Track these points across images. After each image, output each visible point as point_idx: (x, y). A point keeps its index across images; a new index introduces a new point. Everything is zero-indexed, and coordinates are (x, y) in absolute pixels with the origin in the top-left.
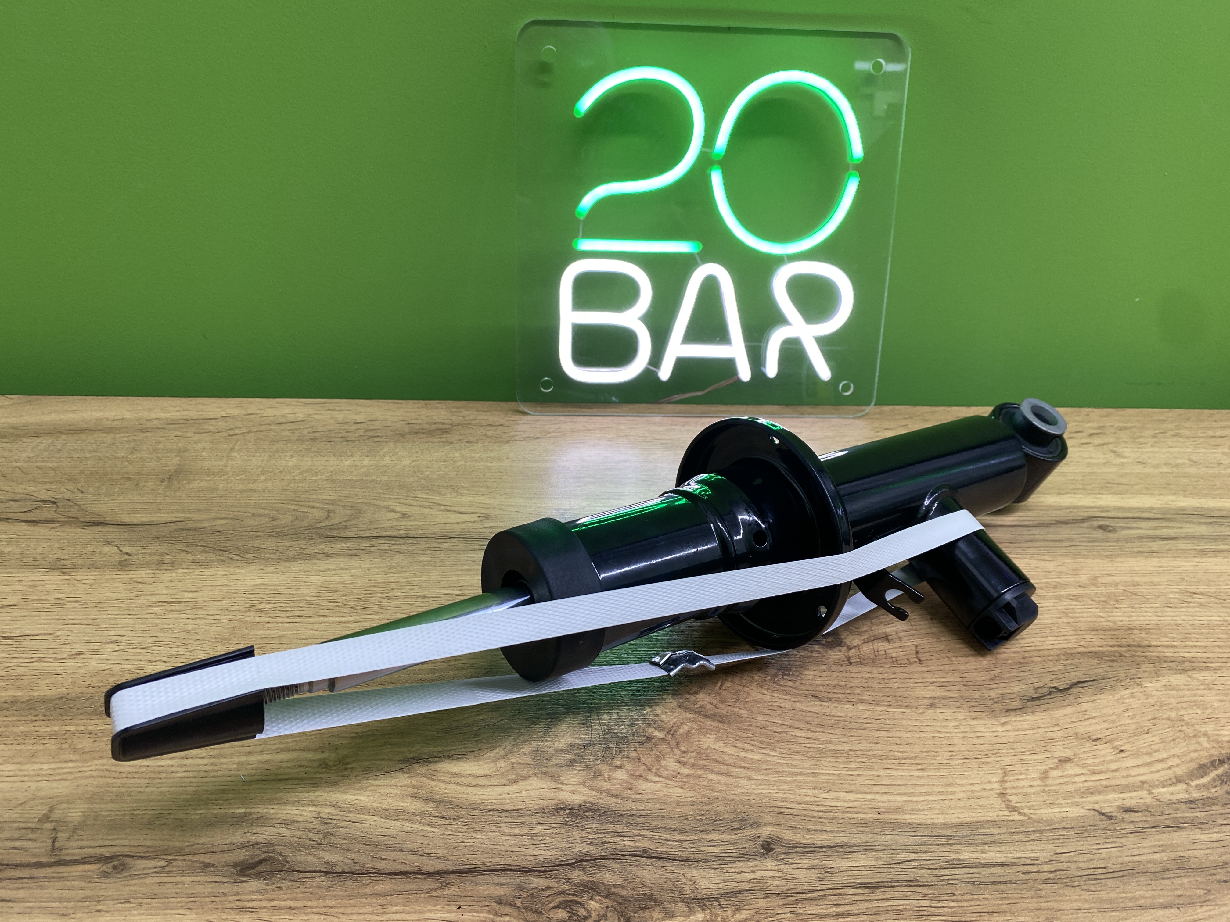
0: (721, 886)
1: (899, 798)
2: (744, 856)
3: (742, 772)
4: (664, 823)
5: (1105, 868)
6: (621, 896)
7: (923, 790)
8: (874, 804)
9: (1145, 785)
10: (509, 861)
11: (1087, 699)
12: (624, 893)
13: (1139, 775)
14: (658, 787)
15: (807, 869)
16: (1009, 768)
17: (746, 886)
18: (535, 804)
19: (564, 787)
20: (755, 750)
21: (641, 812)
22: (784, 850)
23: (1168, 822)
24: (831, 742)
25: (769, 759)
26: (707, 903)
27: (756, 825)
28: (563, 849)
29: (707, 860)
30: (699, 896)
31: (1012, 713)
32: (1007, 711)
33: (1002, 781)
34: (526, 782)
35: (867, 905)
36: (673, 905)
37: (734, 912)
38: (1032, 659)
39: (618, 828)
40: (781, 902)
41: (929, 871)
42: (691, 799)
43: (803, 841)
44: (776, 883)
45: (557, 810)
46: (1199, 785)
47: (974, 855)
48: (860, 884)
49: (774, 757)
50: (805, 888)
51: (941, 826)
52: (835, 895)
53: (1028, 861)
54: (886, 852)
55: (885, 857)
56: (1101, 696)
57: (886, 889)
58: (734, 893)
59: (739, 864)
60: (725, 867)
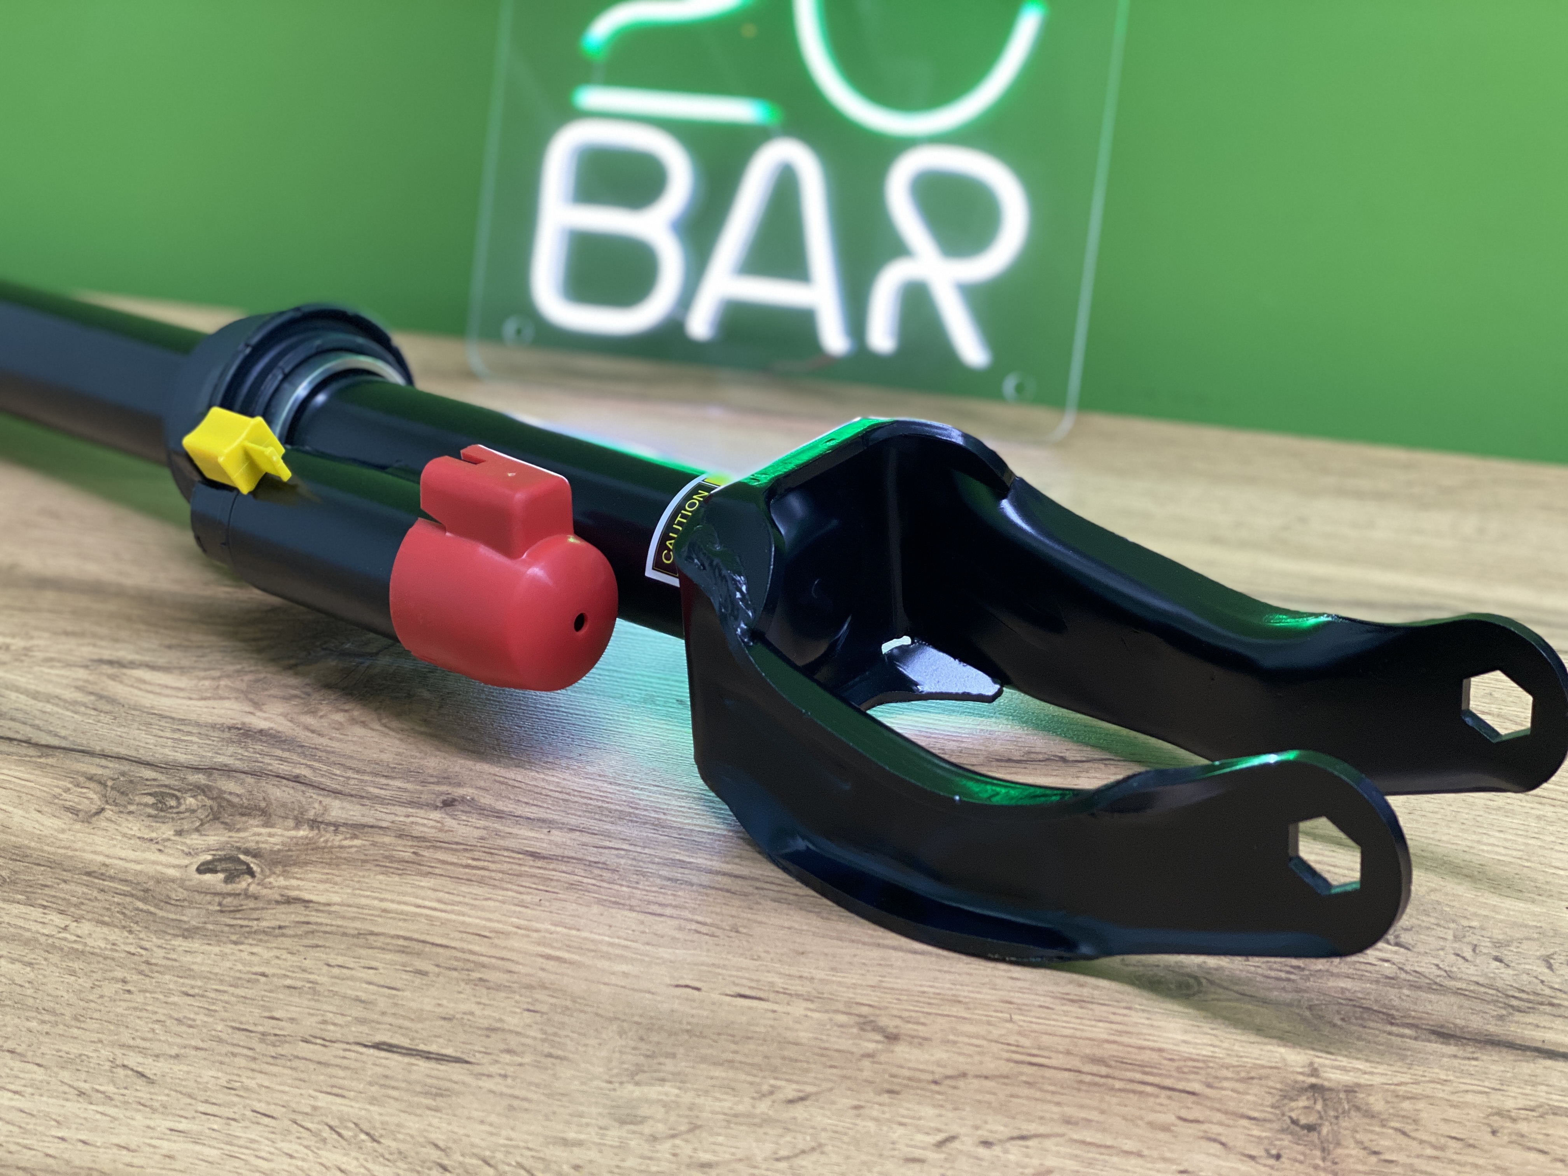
0: (353, 818)
2: (411, 804)
4: (343, 761)
6: (228, 801)
10: (134, 754)
12: (236, 800)
15: (477, 828)
17: (384, 824)
18: (210, 720)
19: (259, 714)
21: (329, 749)
22: (467, 809)
26: (322, 826)
27: (459, 785)
28: (204, 757)
29: (362, 797)
30: (320, 819)
34: (220, 702)
35: (515, 867)
36: (281, 820)
37: (346, 839)
39: (286, 755)
40: (410, 843)
41: (629, 861)
43: (499, 807)
44: (426, 829)
45: (230, 728)
48: (528, 851)
50: (456, 840)
52: (485, 852)
54: (595, 836)
55: (588, 839)
57: (555, 862)
58: (364, 826)
59: (397, 808)
60: (378, 807)
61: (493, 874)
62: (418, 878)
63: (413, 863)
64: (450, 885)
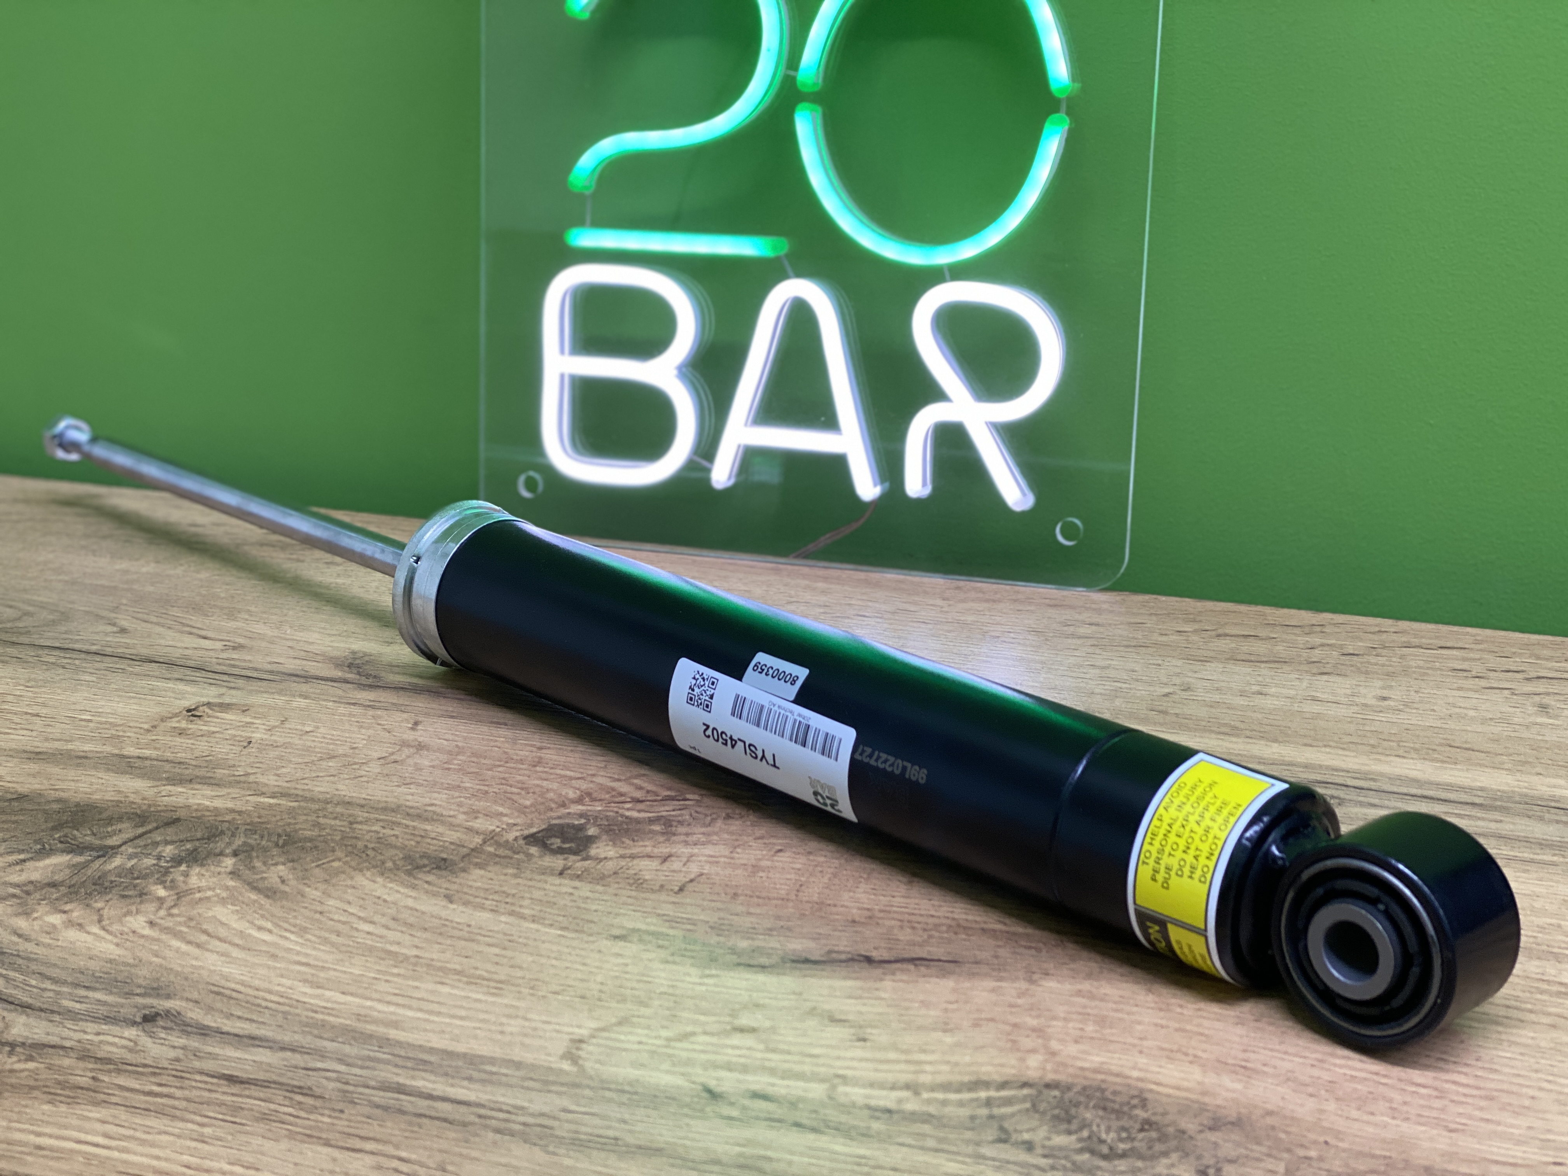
0: (36, 1037)
1: (410, 1013)
2: (108, 1019)
3: (223, 947)
4: (43, 969)
5: (616, 1139)
7: (463, 1013)
8: (363, 1012)
9: (836, 1081)
11: (905, 977)
13: (848, 1068)
14: (89, 938)
15: (174, 1047)
16: (635, 1020)
17: (67, 1044)
20: (275, 930)
21: (32, 956)
22: (169, 1025)
23: (805, 1121)
24: (399, 943)
25: (282, 942)
27: (168, 997)
29: (52, 1012)
31: (741, 968)
32: (739, 964)
33: (603, 1029)
35: (206, 1094)
37: (19, 1061)
38: (880, 922)
40: (91, 1066)
41: (339, 1085)
42: (112, 957)
43: (206, 1023)
44: (114, 1050)
46: (936, 1100)
47: (430, 1085)
48: (224, 1075)
49: (293, 941)
50: (146, 1062)
51: (432, 1050)
52: (174, 1076)
53: (505, 1108)
54: (306, 1056)
55: (298, 1059)
56: (937, 980)
57: (253, 1087)
58: (45, 1046)
59: (89, 1024)
60: (69, 1024)
61: (176, 1103)
62: (89, 1108)
63: (88, 1089)
64: (123, 1115)
